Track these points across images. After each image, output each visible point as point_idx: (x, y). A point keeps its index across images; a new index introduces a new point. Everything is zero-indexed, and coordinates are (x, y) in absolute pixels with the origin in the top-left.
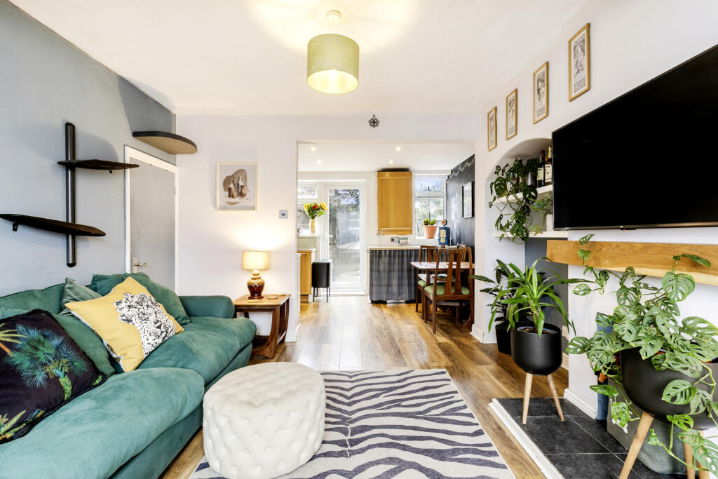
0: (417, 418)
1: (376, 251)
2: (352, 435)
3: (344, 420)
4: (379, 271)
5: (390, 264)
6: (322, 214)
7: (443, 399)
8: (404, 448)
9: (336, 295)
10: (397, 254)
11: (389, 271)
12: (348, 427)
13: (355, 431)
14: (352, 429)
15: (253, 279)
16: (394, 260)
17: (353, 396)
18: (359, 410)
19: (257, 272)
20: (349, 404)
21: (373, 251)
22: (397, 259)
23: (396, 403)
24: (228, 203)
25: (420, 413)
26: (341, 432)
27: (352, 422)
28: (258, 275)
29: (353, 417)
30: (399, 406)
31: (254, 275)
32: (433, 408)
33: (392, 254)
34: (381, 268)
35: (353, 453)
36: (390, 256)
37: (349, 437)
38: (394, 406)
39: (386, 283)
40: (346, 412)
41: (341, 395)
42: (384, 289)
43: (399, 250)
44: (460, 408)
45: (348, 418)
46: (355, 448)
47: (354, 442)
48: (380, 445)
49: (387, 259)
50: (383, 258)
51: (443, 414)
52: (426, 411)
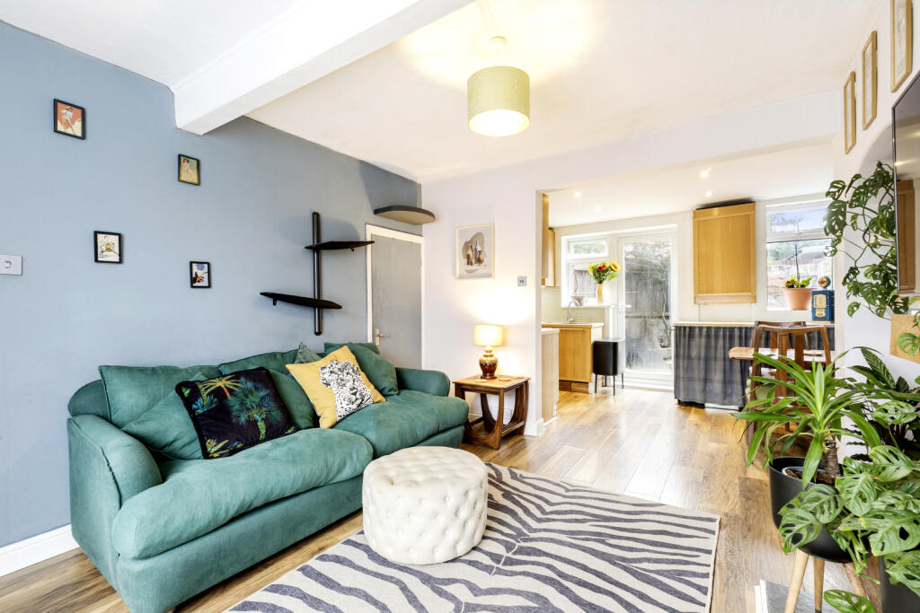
0: (614, 564)
1: (685, 328)
2: (514, 553)
3: (520, 534)
4: (689, 357)
5: (708, 347)
6: (613, 277)
7: (675, 554)
8: (564, 591)
9: (633, 388)
10: (721, 333)
11: (707, 359)
12: (517, 544)
13: (521, 551)
14: (521, 548)
15: (485, 356)
16: (716, 342)
17: (552, 513)
18: (545, 530)
19: (490, 349)
20: (539, 520)
21: (680, 327)
22: (721, 342)
23: (600, 538)
24: (467, 271)
25: (624, 559)
26: (505, 546)
27: (525, 540)
28: (490, 352)
29: (532, 535)
30: (603, 542)
31: (487, 352)
32: (649, 560)
33: (713, 333)
34: (694, 353)
35: (499, 572)
36: (708, 336)
37: (510, 555)
38: (595, 540)
39: (702, 376)
40: (528, 527)
41: (539, 507)
42: (698, 386)
43: (724, 328)
44: (694, 574)
45: (525, 535)
46: (507, 568)
47: (510, 562)
48: (537, 577)
49: (703, 340)
50: (697, 339)
51: (658, 572)
52: (635, 560)
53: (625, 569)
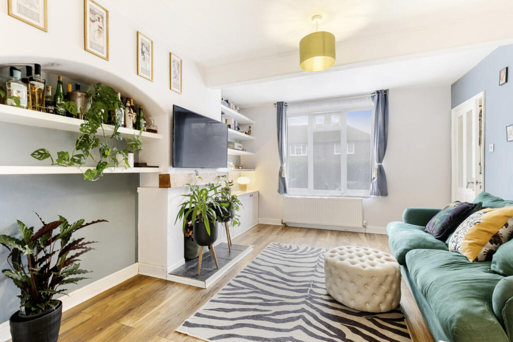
0: (262, 290)
2: (308, 289)
3: (311, 298)
12: (309, 293)
13: (305, 291)
17: (298, 318)
18: (298, 304)
20: (303, 310)
25: (257, 292)
26: (314, 292)
27: (306, 296)
29: (303, 299)
30: (265, 300)
32: (245, 293)
37: (310, 288)
38: (269, 301)
40: (307, 304)
41: (309, 323)
44: (228, 289)
45: (307, 299)
47: (308, 285)
51: (243, 288)
52: (252, 292)
53: (257, 288)
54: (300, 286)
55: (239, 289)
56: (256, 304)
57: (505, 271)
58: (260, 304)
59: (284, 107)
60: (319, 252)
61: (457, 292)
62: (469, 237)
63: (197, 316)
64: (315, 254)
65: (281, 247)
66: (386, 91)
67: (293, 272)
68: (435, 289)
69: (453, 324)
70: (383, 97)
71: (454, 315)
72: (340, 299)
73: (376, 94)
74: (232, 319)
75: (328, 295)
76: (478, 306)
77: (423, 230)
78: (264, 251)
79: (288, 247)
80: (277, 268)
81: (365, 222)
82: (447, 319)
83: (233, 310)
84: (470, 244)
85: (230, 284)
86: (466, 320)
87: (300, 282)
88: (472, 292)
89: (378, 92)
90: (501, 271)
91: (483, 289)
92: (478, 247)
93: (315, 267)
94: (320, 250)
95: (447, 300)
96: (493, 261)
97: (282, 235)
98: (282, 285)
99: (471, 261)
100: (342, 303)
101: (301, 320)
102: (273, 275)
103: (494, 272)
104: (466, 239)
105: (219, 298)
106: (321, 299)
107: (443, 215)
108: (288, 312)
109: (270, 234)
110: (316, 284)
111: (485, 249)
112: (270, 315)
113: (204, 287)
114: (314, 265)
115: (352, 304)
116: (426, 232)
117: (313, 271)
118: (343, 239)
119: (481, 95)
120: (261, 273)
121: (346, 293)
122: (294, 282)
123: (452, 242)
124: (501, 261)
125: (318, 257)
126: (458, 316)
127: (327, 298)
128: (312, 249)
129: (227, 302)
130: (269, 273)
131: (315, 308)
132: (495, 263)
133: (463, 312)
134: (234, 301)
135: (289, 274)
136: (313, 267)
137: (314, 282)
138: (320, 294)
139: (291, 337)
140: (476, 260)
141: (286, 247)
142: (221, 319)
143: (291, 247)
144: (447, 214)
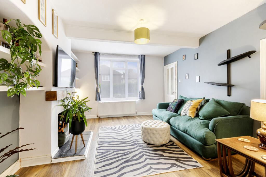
0: (117, 150)
3: (140, 146)
7: (105, 158)
12: (138, 145)
13: (136, 144)
18: (137, 150)
20: (142, 152)
25: (115, 151)
26: (139, 143)
30: (123, 153)
32: (110, 154)
38: (125, 153)
40: (141, 149)
44: (100, 155)
45: (139, 147)
46: (134, 141)
52: (113, 152)
54: (132, 143)
55: (106, 153)
56: (120, 156)
57: (204, 118)
58: (122, 156)
59: (99, 55)
60: (126, 127)
61: (199, 127)
62: (190, 110)
63: (96, 173)
64: (125, 128)
65: (107, 129)
66: (144, 56)
67: (124, 138)
68: (191, 128)
69: (204, 137)
70: (143, 58)
71: (204, 134)
72: (152, 143)
73: (141, 56)
74: (116, 167)
75: (146, 143)
76: (207, 129)
77: (166, 110)
78: (100, 132)
79: (111, 128)
80: (115, 138)
81: (137, 111)
82: (201, 136)
83: (112, 163)
84: (192, 112)
85: (98, 152)
86: (207, 134)
87: (130, 141)
88: (203, 126)
89: (141, 55)
90: (203, 119)
91: (204, 125)
92: (194, 113)
93: (130, 133)
94: (125, 126)
95: (198, 130)
96: (200, 116)
97: (102, 123)
98: (124, 144)
99: (193, 118)
100: (154, 144)
101: (144, 156)
102: (116, 142)
103: (201, 119)
104: (189, 111)
105: (99, 160)
106: (144, 145)
107: (174, 104)
108: (137, 155)
109: (95, 123)
110: (137, 140)
111: (195, 113)
112: (131, 159)
113: (85, 158)
114: (129, 133)
115: (158, 143)
116: (168, 111)
117: (131, 135)
118: (131, 120)
119: (176, 62)
120: (109, 143)
121: (155, 139)
122: (128, 142)
123: (184, 113)
124: (203, 116)
125: (128, 129)
126: (205, 134)
127: (145, 144)
128: (122, 126)
129: (105, 161)
130: (113, 142)
131: (146, 149)
132: (201, 117)
133: (205, 132)
134: (109, 159)
135: (122, 139)
136: (129, 134)
137: (136, 139)
138: (143, 144)
139: (147, 163)
140: (194, 117)
141: (109, 128)
142: (110, 169)
143: (112, 128)
144: (176, 104)
